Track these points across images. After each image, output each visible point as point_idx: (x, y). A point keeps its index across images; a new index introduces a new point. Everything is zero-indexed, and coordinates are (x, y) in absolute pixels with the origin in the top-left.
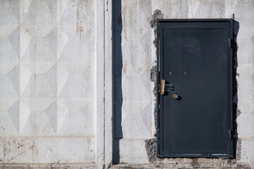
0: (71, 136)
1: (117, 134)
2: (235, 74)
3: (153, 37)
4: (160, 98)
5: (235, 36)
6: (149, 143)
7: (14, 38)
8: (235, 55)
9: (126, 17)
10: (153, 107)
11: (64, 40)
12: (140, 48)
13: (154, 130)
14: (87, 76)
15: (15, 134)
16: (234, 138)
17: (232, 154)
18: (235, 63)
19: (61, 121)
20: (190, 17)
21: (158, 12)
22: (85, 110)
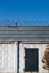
0: (11, 68)
1: (18, 68)
2: (38, 58)
3: (24, 51)
4: (26, 62)
5: (38, 51)
6: (24, 69)
7: (1, 52)
8: (38, 54)
9: (20, 48)
10: (24, 63)
11: (9, 52)
12: (22, 53)
13: (25, 67)
14: (13, 58)
15: (1, 68)
16: (38, 68)
17: (38, 71)
18: (38, 56)
19: (9, 65)
20: (31, 48)
21: (25, 47)
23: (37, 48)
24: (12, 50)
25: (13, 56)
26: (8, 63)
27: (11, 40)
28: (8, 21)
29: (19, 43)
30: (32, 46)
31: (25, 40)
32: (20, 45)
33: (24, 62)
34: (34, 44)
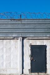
0: (14, 68)
2: (46, 56)
3: (30, 49)
5: (46, 48)
6: (29, 70)
8: (46, 52)
9: (24, 45)
10: (30, 63)
11: (12, 49)
12: (27, 51)
13: (30, 67)
16: (46, 69)
17: (46, 72)
18: (46, 54)
19: (12, 65)
20: (37, 45)
21: (31, 44)
22: (16, 63)
23: (45, 44)
24: (16, 47)
25: (17, 55)
26: (10, 63)
27: (14, 36)
28: (11, 13)
29: (23, 38)
30: (38, 43)
31: (31, 36)
32: (25, 41)
33: (30, 61)
34: (41, 40)
